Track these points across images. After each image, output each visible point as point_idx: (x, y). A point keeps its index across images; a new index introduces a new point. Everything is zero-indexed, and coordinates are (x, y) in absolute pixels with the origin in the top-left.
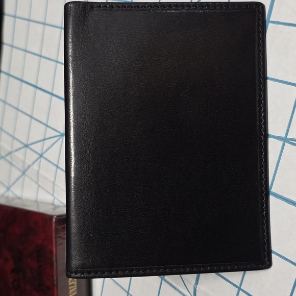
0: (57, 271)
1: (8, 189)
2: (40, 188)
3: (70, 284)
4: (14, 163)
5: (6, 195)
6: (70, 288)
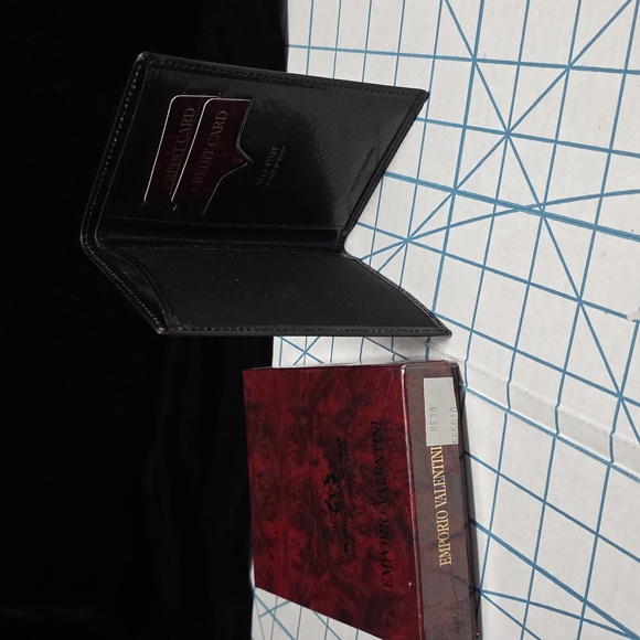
3: (435, 485)
6: (435, 491)
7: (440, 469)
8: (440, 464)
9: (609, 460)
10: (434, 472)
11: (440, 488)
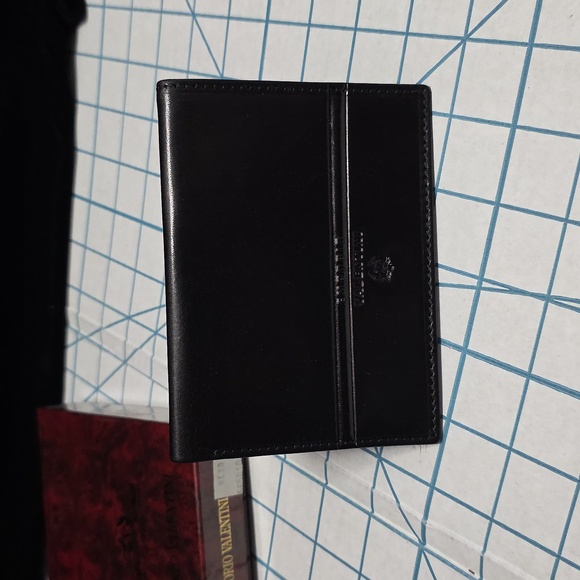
0: (201, 513)
1: (97, 389)
2: (155, 384)
3: (222, 533)
4: (104, 346)
5: (92, 399)
6: (222, 539)
7: (226, 519)
8: (226, 514)
9: (370, 510)
10: (221, 521)
11: (226, 535)
